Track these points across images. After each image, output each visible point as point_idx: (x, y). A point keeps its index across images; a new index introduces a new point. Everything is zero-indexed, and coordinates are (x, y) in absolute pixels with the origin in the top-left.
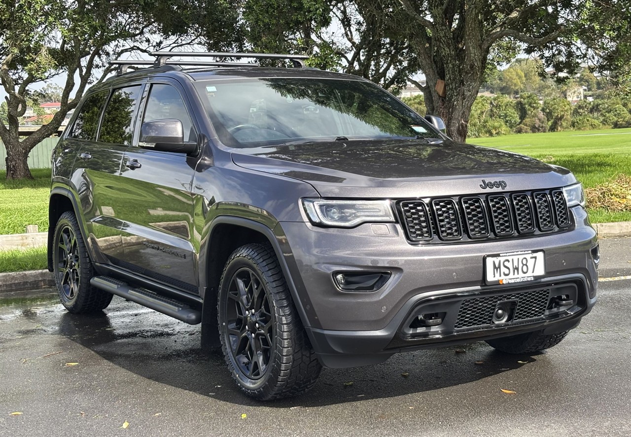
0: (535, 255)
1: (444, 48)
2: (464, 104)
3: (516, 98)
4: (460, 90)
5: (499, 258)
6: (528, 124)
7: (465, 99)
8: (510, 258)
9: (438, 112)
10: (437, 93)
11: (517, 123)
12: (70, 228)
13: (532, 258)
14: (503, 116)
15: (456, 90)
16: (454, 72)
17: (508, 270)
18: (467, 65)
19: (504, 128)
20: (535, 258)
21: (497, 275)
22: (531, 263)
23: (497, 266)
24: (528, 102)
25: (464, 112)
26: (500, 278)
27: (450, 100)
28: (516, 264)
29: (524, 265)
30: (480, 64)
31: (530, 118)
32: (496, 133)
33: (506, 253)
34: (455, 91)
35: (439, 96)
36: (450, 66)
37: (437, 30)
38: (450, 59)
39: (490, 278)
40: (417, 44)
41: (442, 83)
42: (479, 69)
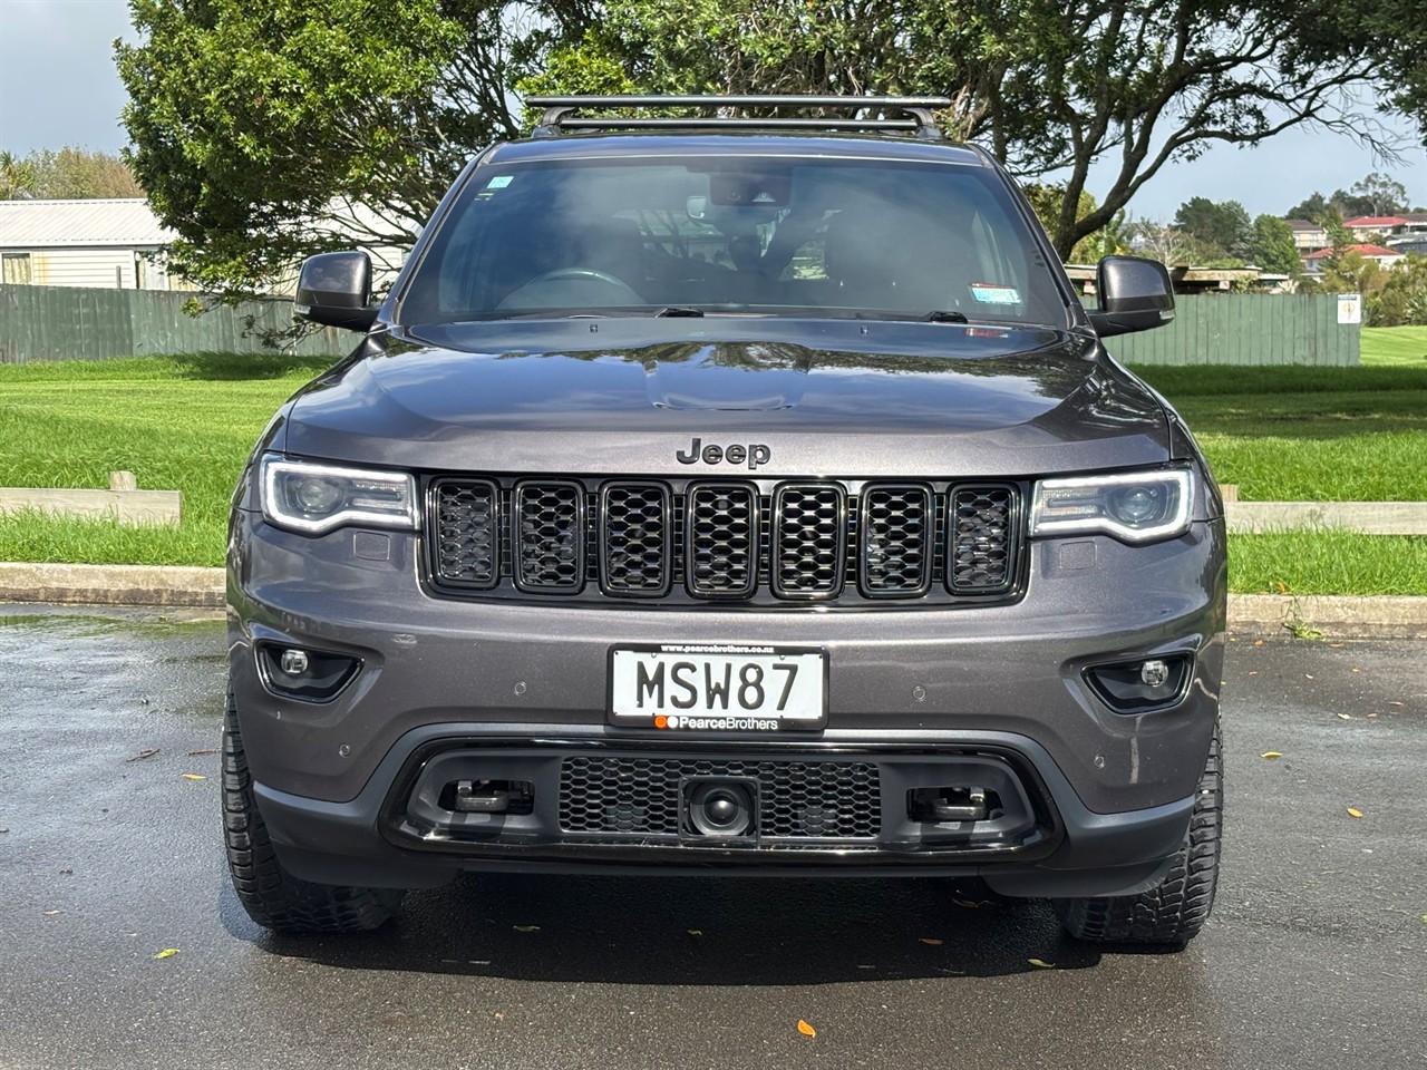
0: (790, 660)
5: (660, 657)
8: (699, 661)
13: (776, 667)
17: (688, 693)
21: (649, 702)
22: (773, 681)
23: (651, 677)
26: (659, 712)
28: (718, 677)
29: (747, 684)
33: (684, 646)
39: (623, 707)
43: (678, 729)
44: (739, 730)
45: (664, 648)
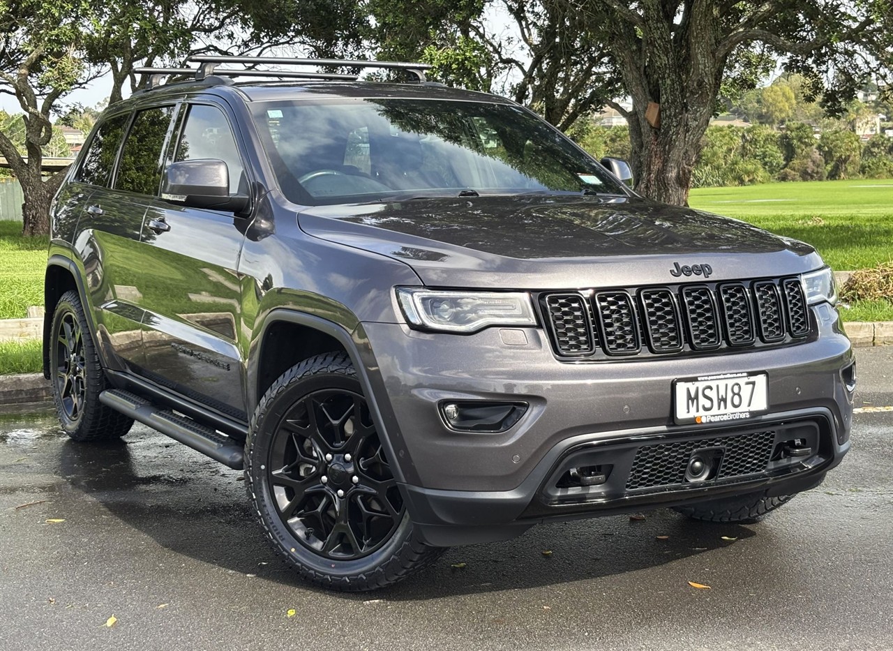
0: (752, 379)
1: (659, 56)
2: (687, 139)
3: (781, 129)
4: (681, 118)
5: (697, 384)
6: (796, 168)
7: (688, 132)
8: (713, 384)
9: (649, 150)
10: (648, 123)
11: (781, 166)
12: (74, 316)
13: (748, 383)
14: (760, 156)
15: (676, 118)
16: (674, 91)
17: (709, 402)
18: (693, 82)
19: (761, 173)
20: (753, 383)
21: (693, 409)
22: (745, 391)
23: (693, 396)
24: (797, 136)
25: (687, 151)
26: (697, 415)
27: (666, 132)
28: (722, 393)
29: (734, 394)
30: (712, 80)
31: (800, 159)
32: (749, 181)
33: (708, 376)
34: (674, 120)
35: (651, 127)
36: (668, 82)
37: (650, 28)
38: (667, 71)
39: (682, 413)
40: (620, 48)
41: (655, 107)
42: (711, 87)
43: (707, 423)
44: (733, 420)
45: (699, 379)
